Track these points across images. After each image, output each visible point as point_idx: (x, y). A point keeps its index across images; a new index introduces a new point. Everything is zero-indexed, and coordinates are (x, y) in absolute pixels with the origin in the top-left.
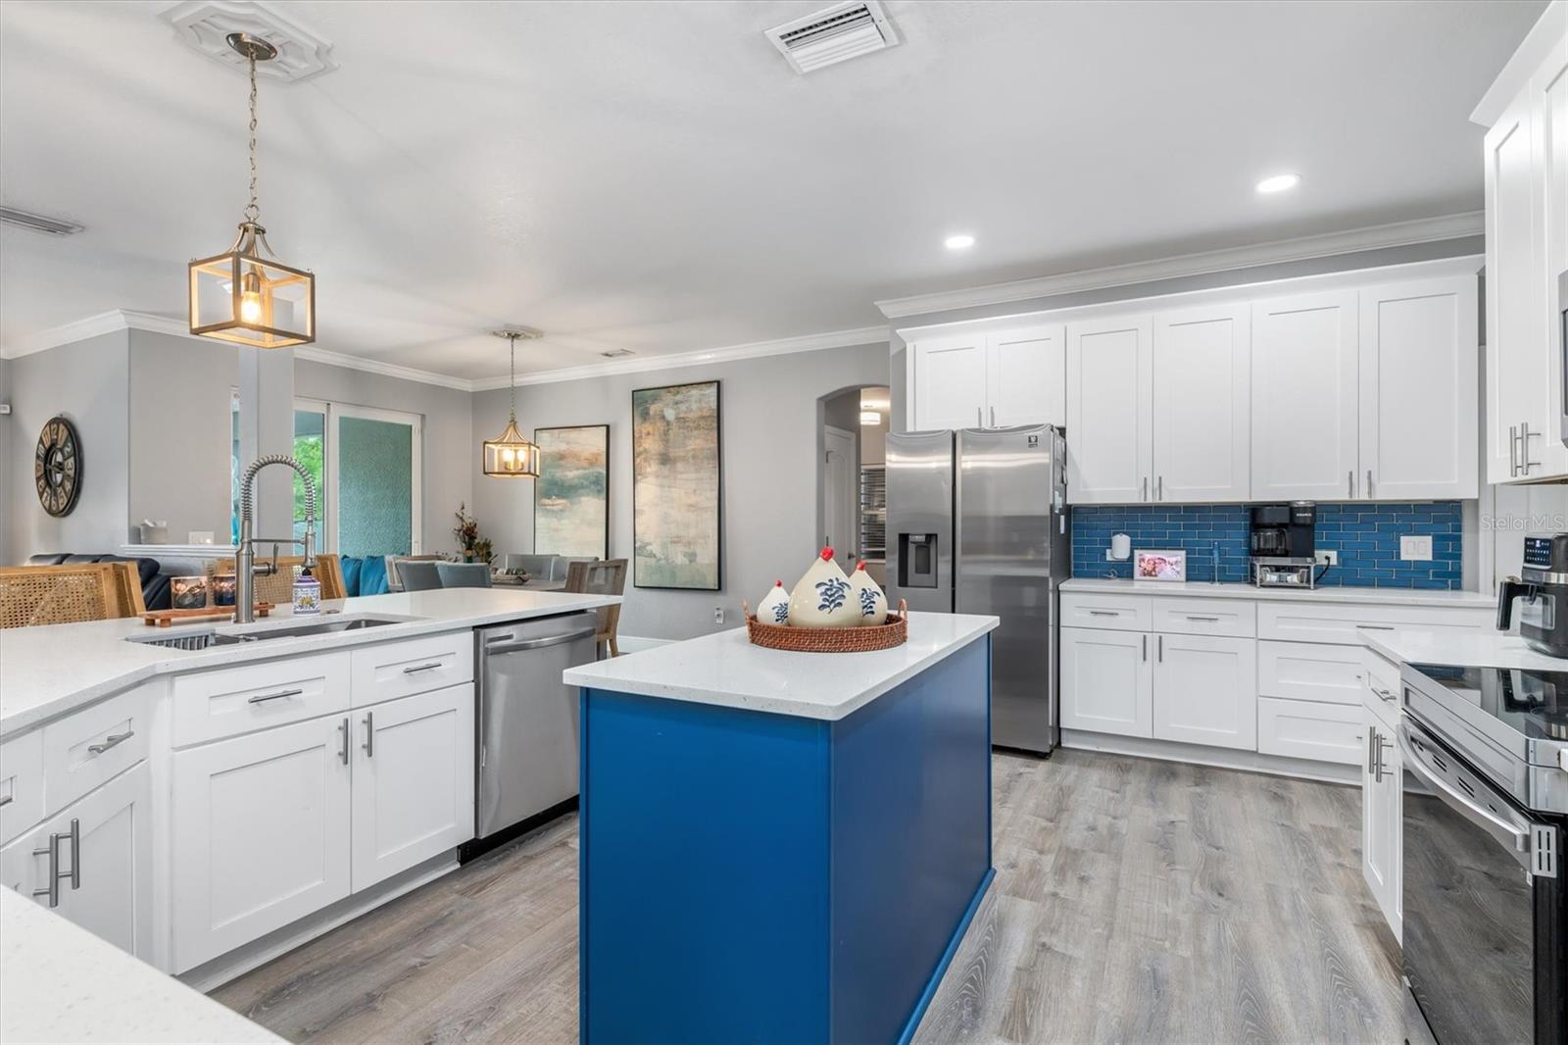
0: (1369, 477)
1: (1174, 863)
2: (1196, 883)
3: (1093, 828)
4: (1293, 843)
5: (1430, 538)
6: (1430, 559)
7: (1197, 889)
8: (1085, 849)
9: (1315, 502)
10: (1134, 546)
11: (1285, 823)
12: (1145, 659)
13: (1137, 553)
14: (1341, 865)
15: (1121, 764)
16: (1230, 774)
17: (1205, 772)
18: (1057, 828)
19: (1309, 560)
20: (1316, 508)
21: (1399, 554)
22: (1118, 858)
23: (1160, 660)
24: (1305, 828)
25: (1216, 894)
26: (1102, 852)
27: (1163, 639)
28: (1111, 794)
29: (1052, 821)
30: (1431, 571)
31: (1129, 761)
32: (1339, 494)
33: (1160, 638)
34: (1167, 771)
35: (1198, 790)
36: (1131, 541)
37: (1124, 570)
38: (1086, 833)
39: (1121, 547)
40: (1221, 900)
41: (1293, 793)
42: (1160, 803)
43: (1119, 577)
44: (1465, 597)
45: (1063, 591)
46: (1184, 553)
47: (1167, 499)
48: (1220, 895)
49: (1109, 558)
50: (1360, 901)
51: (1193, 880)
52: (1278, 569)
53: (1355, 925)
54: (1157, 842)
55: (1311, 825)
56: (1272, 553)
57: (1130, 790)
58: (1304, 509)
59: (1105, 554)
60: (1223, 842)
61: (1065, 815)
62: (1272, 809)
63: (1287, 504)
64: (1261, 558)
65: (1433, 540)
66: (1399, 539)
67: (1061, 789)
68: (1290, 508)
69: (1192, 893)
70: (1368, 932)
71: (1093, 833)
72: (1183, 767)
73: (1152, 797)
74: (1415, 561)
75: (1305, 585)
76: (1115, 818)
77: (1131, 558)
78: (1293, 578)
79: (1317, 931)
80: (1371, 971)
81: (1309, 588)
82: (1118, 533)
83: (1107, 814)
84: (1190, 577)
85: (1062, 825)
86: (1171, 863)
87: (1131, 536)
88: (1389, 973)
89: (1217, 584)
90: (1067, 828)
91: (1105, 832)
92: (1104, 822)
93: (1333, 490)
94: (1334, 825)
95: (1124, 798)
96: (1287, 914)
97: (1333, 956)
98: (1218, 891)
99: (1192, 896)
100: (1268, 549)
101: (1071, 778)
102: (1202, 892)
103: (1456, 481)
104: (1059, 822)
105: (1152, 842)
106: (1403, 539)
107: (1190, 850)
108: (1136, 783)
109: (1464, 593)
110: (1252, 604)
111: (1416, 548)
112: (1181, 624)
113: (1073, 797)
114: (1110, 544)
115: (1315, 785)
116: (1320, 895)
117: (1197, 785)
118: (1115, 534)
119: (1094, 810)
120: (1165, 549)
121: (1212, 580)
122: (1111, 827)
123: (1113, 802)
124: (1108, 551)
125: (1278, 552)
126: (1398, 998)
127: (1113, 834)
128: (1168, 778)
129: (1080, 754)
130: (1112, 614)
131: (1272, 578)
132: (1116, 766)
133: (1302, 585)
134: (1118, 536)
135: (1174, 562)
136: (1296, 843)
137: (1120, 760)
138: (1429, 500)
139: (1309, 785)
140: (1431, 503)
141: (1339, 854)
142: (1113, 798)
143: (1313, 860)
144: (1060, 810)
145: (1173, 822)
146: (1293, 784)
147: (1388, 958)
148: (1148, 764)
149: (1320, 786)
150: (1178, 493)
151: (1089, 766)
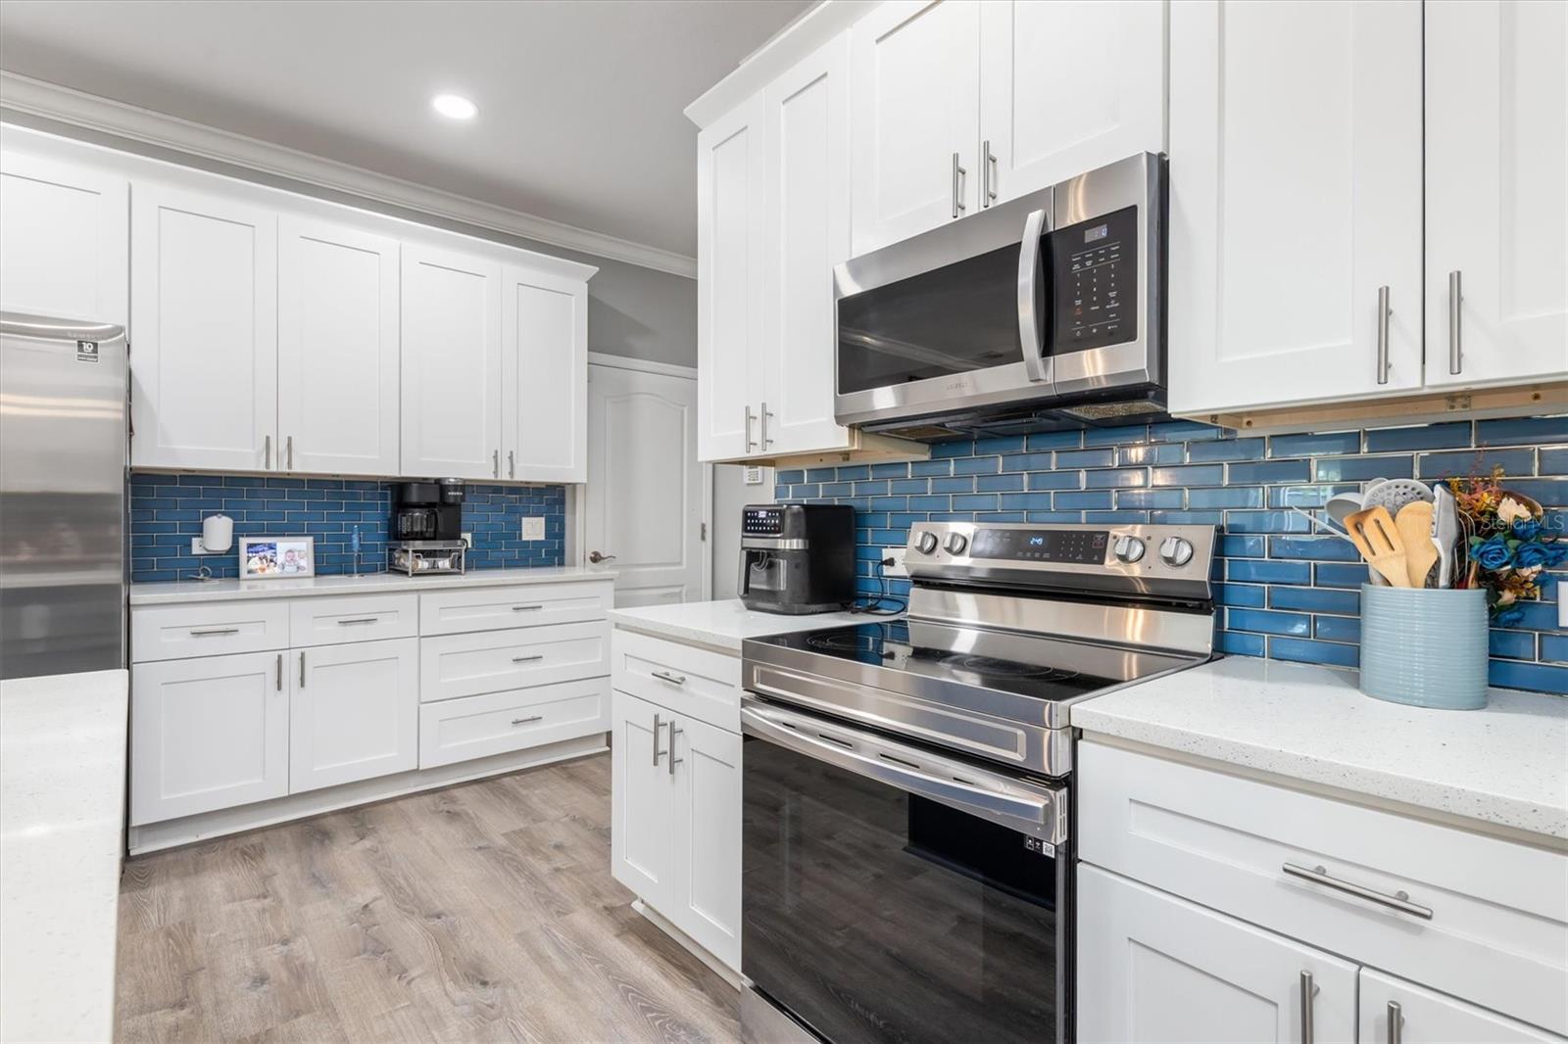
0: (511, 458)
1: (405, 971)
2: (449, 986)
3: (261, 980)
4: (503, 864)
5: (543, 519)
6: (543, 539)
7: (458, 995)
8: (269, 1026)
9: (465, 480)
10: (238, 532)
11: (480, 845)
12: (279, 688)
13: (244, 542)
14: (557, 870)
15: (245, 847)
16: (390, 807)
17: (360, 815)
18: (200, 1013)
19: (459, 542)
20: (464, 487)
21: (520, 535)
22: (329, 1010)
23: (302, 685)
24: (502, 842)
25: (478, 985)
26: (297, 1015)
27: (306, 655)
28: (258, 905)
29: (182, 1006)
30: (543, 551)
31: (255, 839)
32: (485, 474)
33: (303, 654)
34: (313, 832)
35: (367, 843)
36: (234, 525)
37: (226, 567)
38: (254, 995)
39: (218, 533)
40: (490, 991)
41: (463, 804)
42: (334, 886)
43: (214, 577)
44: (567, 573)
45: (134, 605)
46: (310, 539)
47: (299, 468)
48: (484, 983)
49: (196, 549)
50: (600, 905)
51: (441, 981)
52: (427, 554)
53: (618, 936)
54: (365, 951)
55: (503, 835)
56: (421, 536)
57: (281, 884)
58: (456, 487)
59: (190, 545)
60: (437, 902)
61: (202, 980)
62: (455, 832)
63: (438, 481)
64: (411, 542)
65: (546, 521)
66: (521, 521)
67: (169, 934)
68: (439, 485)
69: (455, 1005)
70: (631, 938)
71: (266, 987)
72: (332, 819)
73: (317, 880)
74: (533, 541)
75: (456, 570)
76: (285, 942)
77: (235, 548)
78: (444, 564)
79: (597, 966)
80: (666, 984)
81: (460, 573)
82: (215, 514)
83: (269, 941)
84: (321, 570)
85: (207, 1001)
86: (402, 973)
87: (232, 518)
88: (679, 977)
89: (356, 577)
90: (217, 1003)
91: (284, 975)
92: (271, 957)
93: (479, 470)
94: (522, 826)
95: (281, 901)
96: (560, 965)
97: (633, 992)
98: (478, 980)
99: (457, 1009)
100: (417, 533)
101: (177, 906)
102: (464, 994)
103: (572, 466)
104: (198, 1000)
105: (358, 954)
106: (525, 520)
107: (409, 935)
108: (282, 868)
109: (566, 568)
110: (414, 597)
111: (533, 529)
112: (331, 631)
113: (198, 939)
114: (199, 531)
115: (476, 787)
116: (567, 917)
117: (362, 838)
118: (207, 515)
119: (246, 945)
120: (284, 535)
121: (349, 572)
122: (287, 960)
123: (267, 915)
124: (195, 541)
125: (427, 535)
126: (704, 1001)
127: (299, 973)
128: (322, 842)
129: (170, 857)
130: (226, 632)
131: (424, 564)
132: (238, 854)
133: (452, 570)
134: (215, 518)
135: (295, 551)
136: (506, 865)
137: (241, 843)
138: (543, 483)
139: (470, 788)
140: (544, 486)
141: (548, 859)
142: (264, 910)
143: (533, 878)
144: (188, 976)
145: (366, 906)
146: (456, 793)
147: (663, 957)
148: (284, 833)
149: (481, 785)
150: (312, 461)
151: (196, 872)
